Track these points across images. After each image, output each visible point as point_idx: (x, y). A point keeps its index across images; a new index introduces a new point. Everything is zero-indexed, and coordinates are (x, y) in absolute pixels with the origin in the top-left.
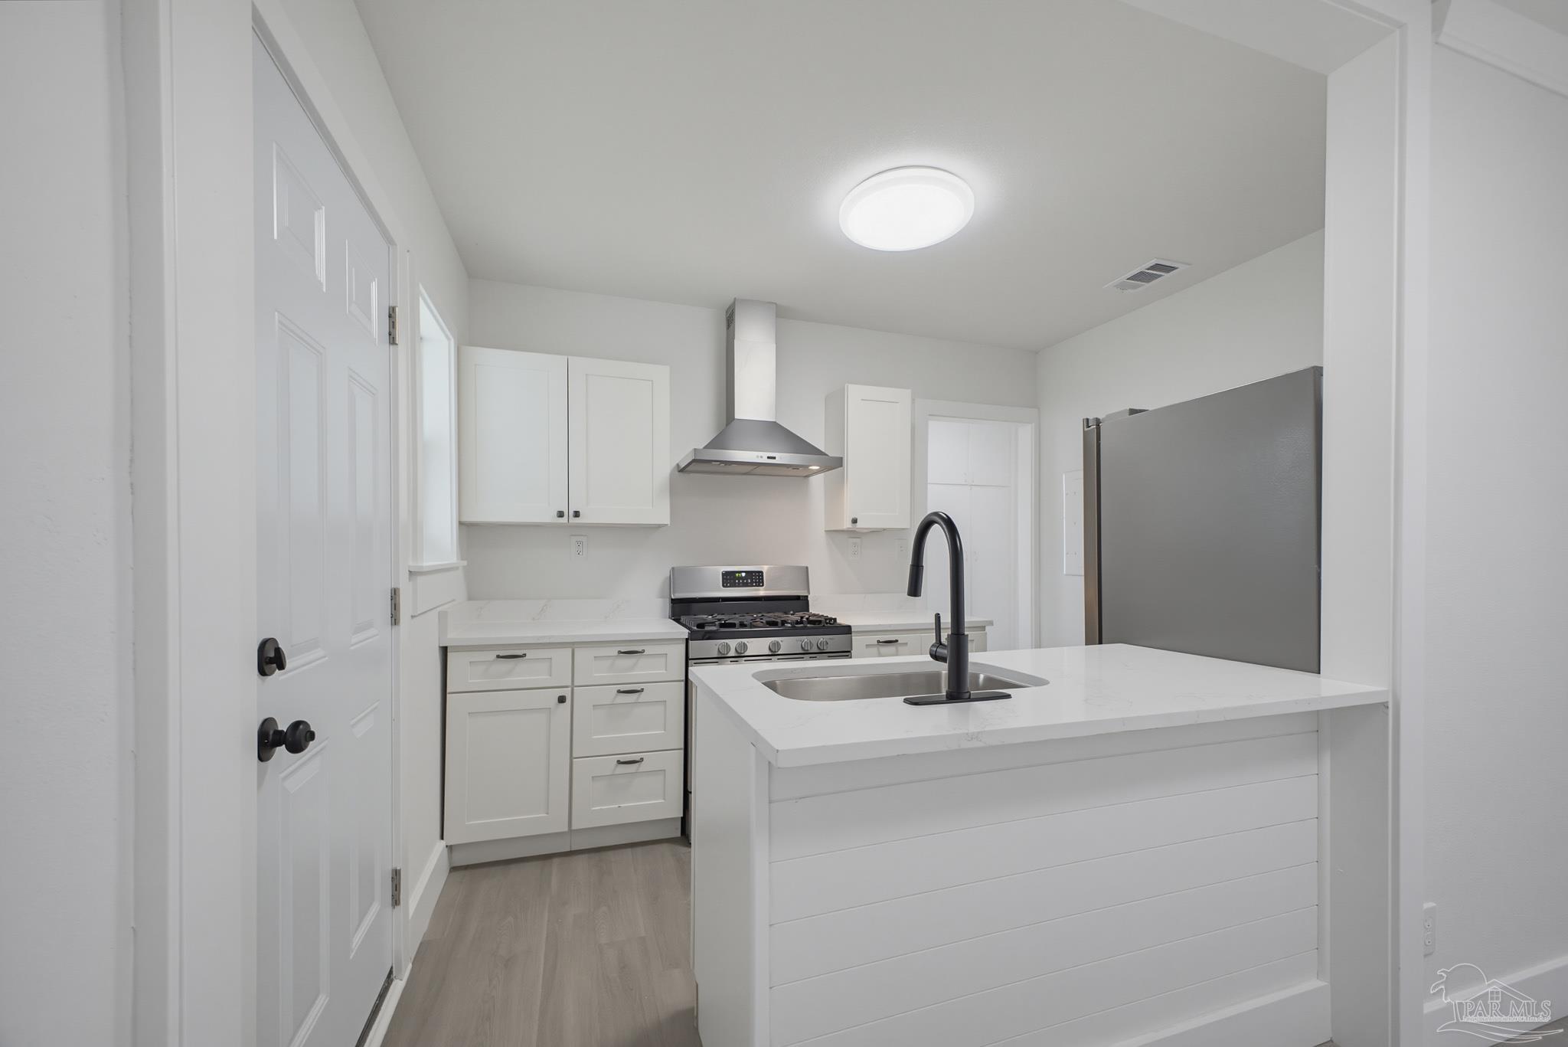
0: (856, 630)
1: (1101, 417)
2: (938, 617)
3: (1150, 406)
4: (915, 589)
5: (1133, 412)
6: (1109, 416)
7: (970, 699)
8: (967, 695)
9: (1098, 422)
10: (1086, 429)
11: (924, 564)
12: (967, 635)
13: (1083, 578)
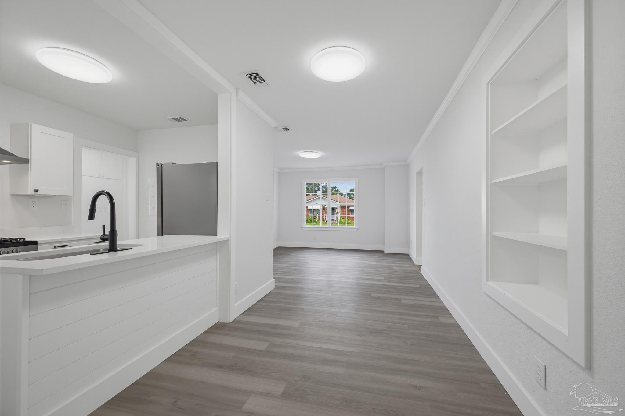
0: (39, 243)
1: (163, 163)
2: (104, 226)
3: (179, 163)
4: (91, 217)
5: (173, 164)
6: (165, 163)
7: (117, 251)
8: (116, 249)
9: (162, 165)
10: (157, 166)
11: (96, 209)
12: (117, 231)
13: (156, 217)
